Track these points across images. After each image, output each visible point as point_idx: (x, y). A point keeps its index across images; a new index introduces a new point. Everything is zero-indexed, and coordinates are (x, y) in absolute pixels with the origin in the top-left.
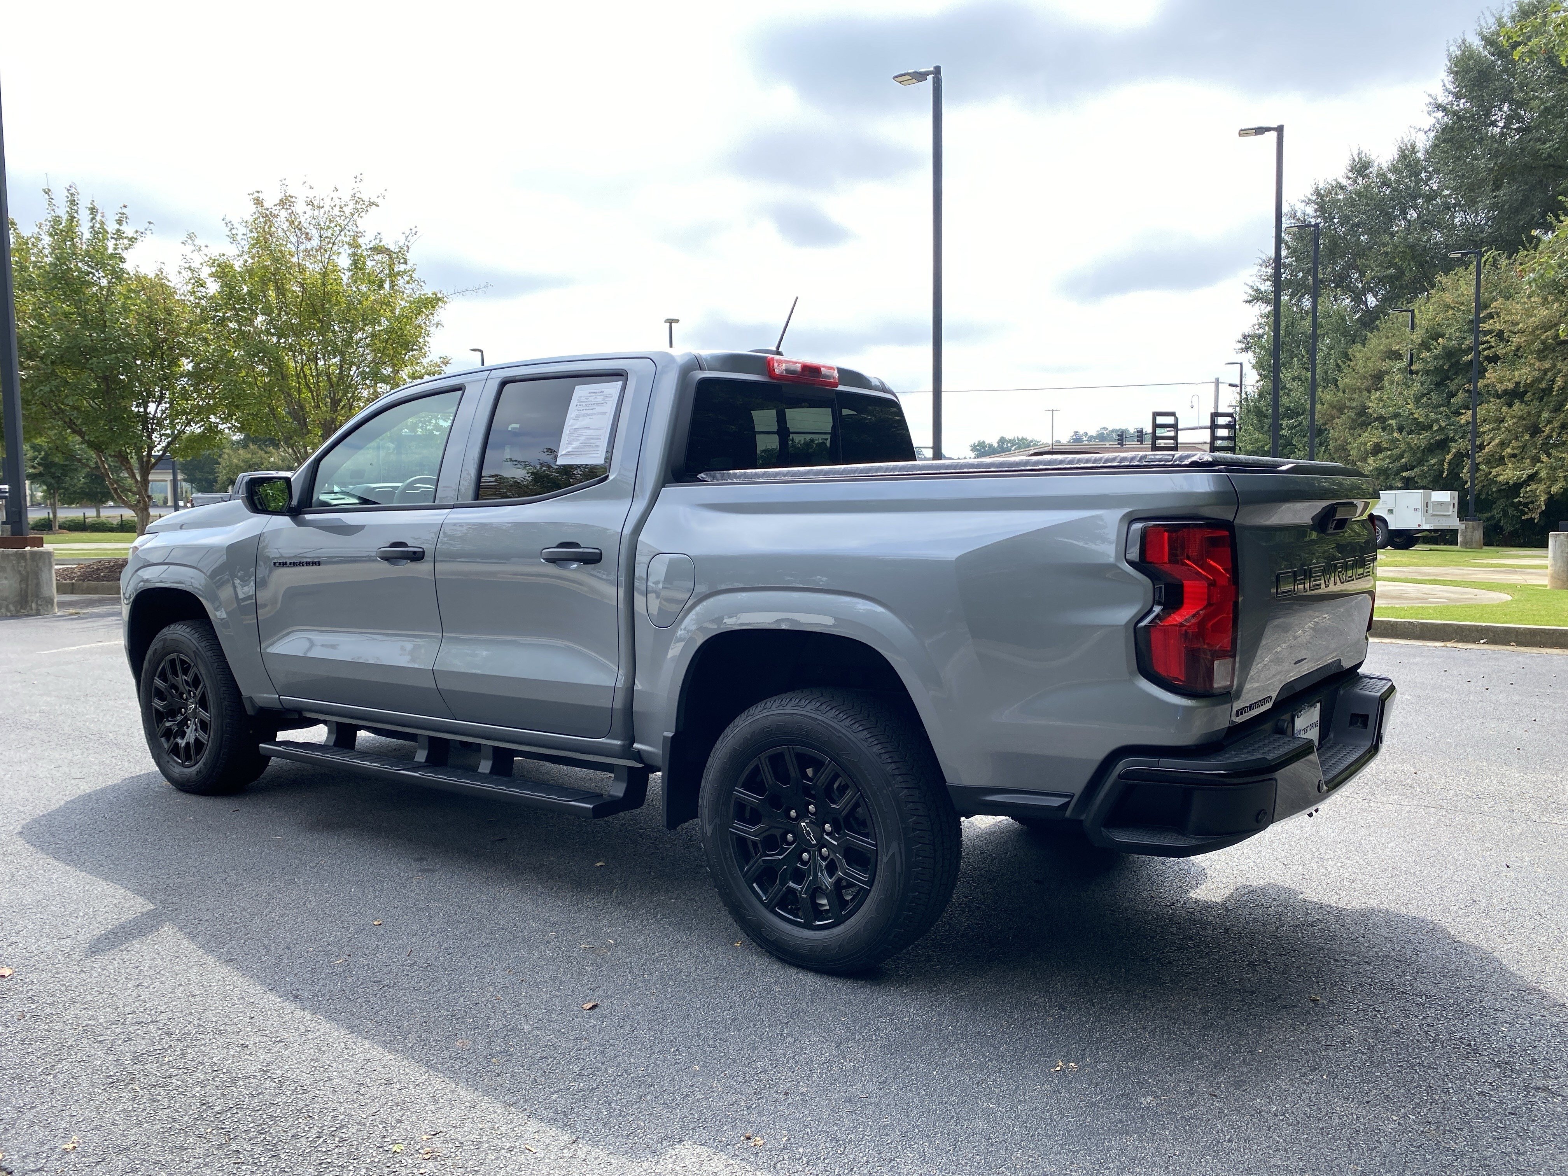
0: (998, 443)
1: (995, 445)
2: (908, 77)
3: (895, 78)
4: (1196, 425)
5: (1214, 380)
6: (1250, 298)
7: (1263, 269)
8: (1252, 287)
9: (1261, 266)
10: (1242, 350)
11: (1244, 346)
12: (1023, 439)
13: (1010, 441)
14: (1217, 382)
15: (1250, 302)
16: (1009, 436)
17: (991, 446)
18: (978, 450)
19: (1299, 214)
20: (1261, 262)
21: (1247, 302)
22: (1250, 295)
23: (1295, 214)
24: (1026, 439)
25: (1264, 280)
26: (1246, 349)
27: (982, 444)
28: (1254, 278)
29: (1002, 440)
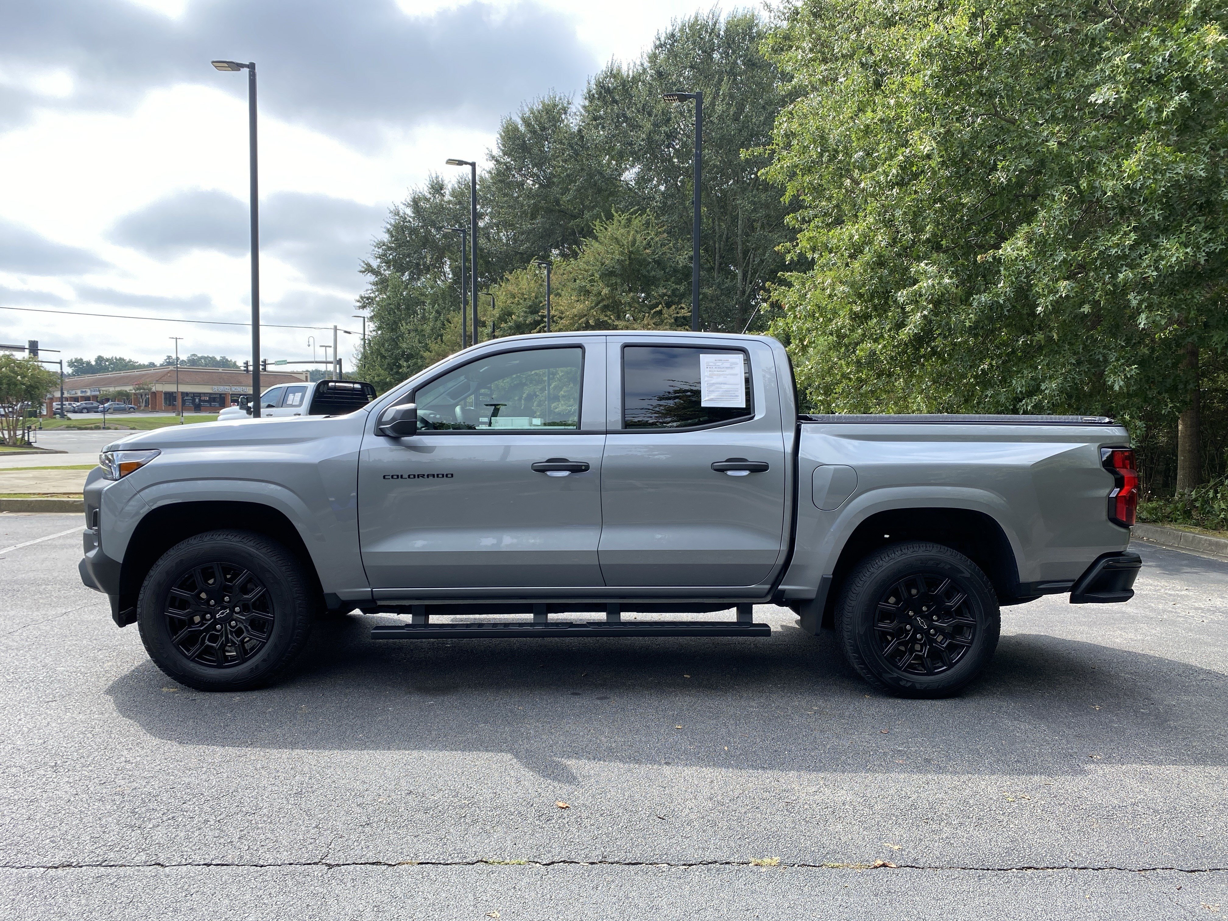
0: (96, 361)
1: (93, 363)
2: (226, 65)
3: (213, 62)
4: (313, 360)
5: (333, 327)
6: (363, 270)
7: (376, 249)
8: (364, 262)
9: (375, 247)
10: (360, 307)
11: (361, 304)
12: (120, 359)
13: (107, 360)
14: (336, 329)
15: (364, 272)
16: (107, 355)
17: (88, 363)
18: (75, 366)
19: (401, 214)
20: (375, 244)
21: (361, 272)
22: (363, 267)
23: (398, 212)
24: (124, 360)
25: (377, 258)
26: (363, 307)
27: (79, 361)
28: (369, 255)
29: (100, 359)
